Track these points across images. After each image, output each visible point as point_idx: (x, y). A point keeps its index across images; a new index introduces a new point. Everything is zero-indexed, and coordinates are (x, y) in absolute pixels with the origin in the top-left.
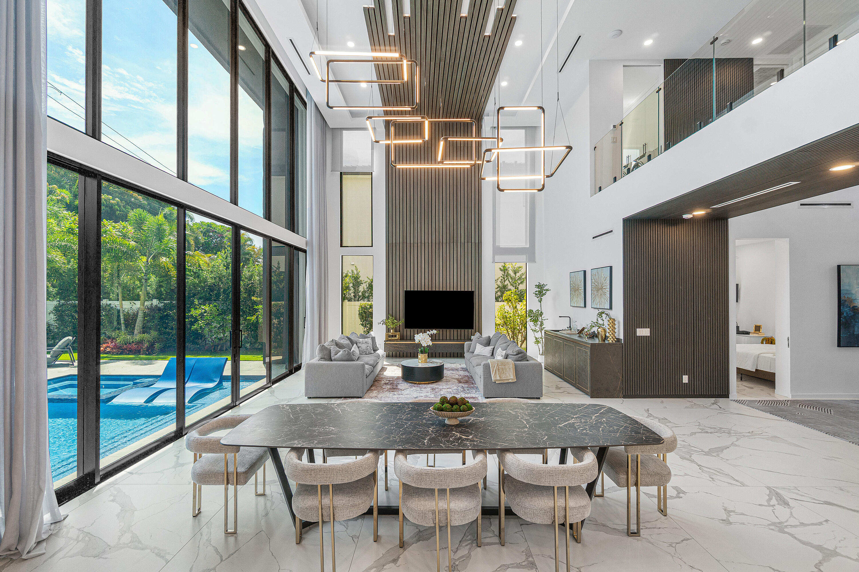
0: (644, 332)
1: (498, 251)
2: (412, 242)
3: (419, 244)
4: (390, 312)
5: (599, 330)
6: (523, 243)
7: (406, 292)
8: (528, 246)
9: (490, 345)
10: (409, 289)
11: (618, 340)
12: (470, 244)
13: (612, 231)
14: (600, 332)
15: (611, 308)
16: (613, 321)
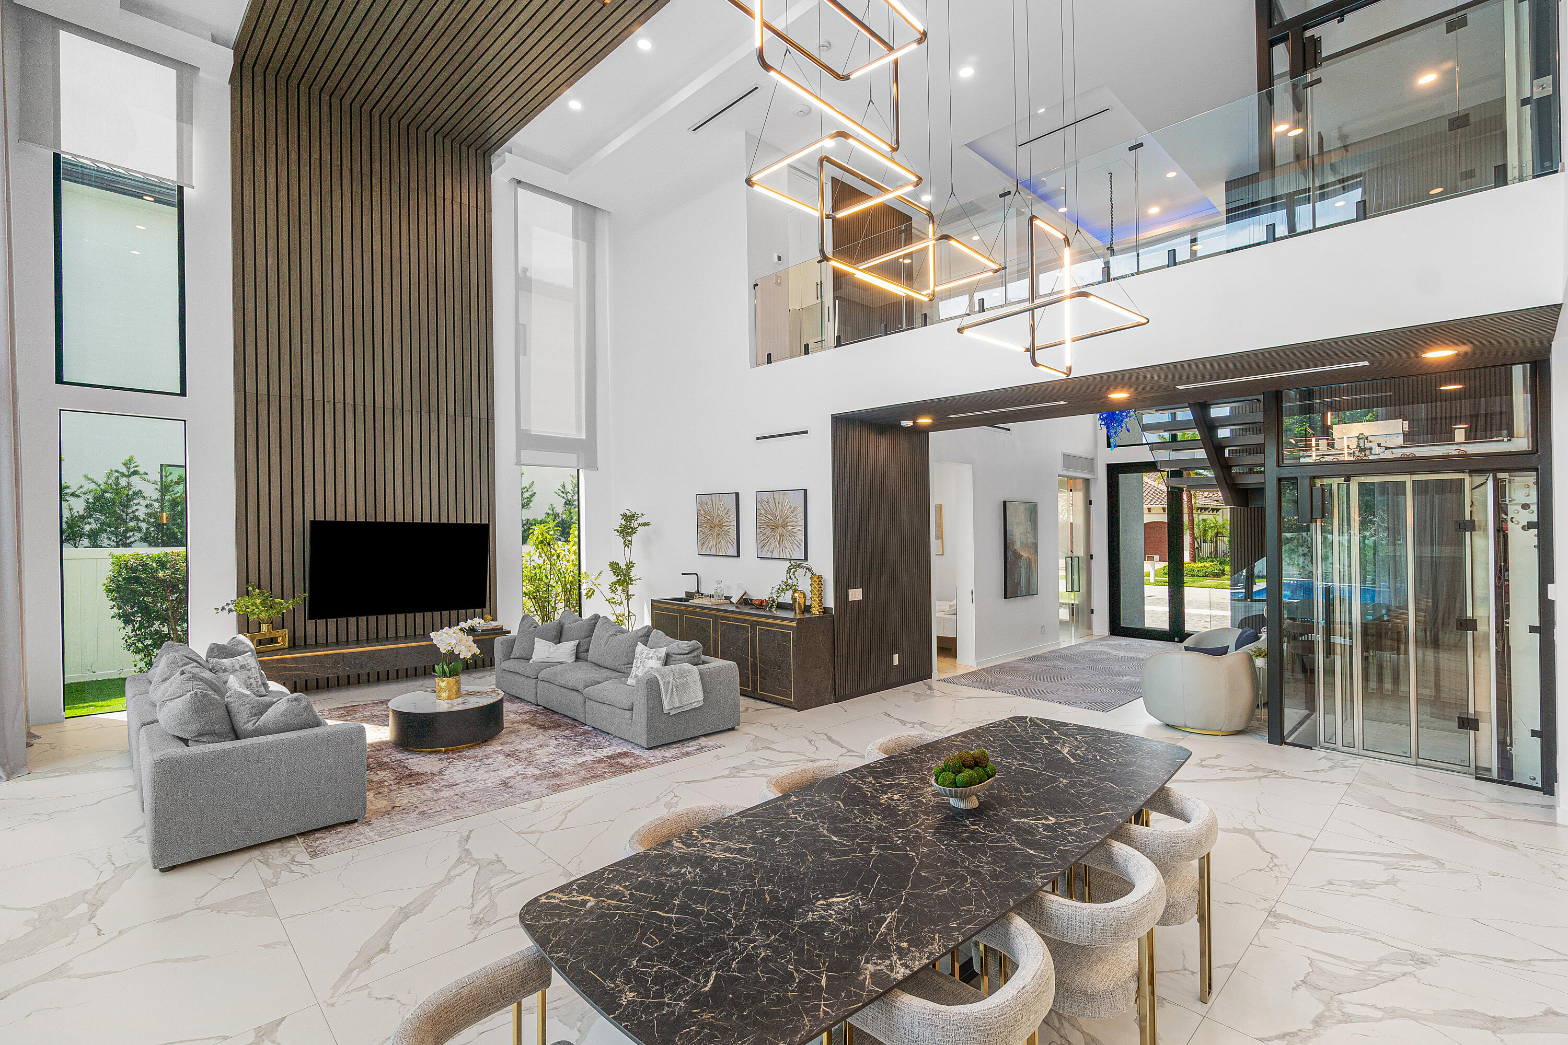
0: (855, 595)
1: (527, 440)
2: (318, 396)
3: (340, 406)
4: (253, 577)
5: (796, 595)
6: (574, 430)
7: (314, 524)
8: (584, 437)
9: (564, 638)
10: (320, 518)
11: (826, 610)
12: (468, 420)
13: (806, 432)
14: (798, 598)
15: (806, 559)
16: (818, 580)
